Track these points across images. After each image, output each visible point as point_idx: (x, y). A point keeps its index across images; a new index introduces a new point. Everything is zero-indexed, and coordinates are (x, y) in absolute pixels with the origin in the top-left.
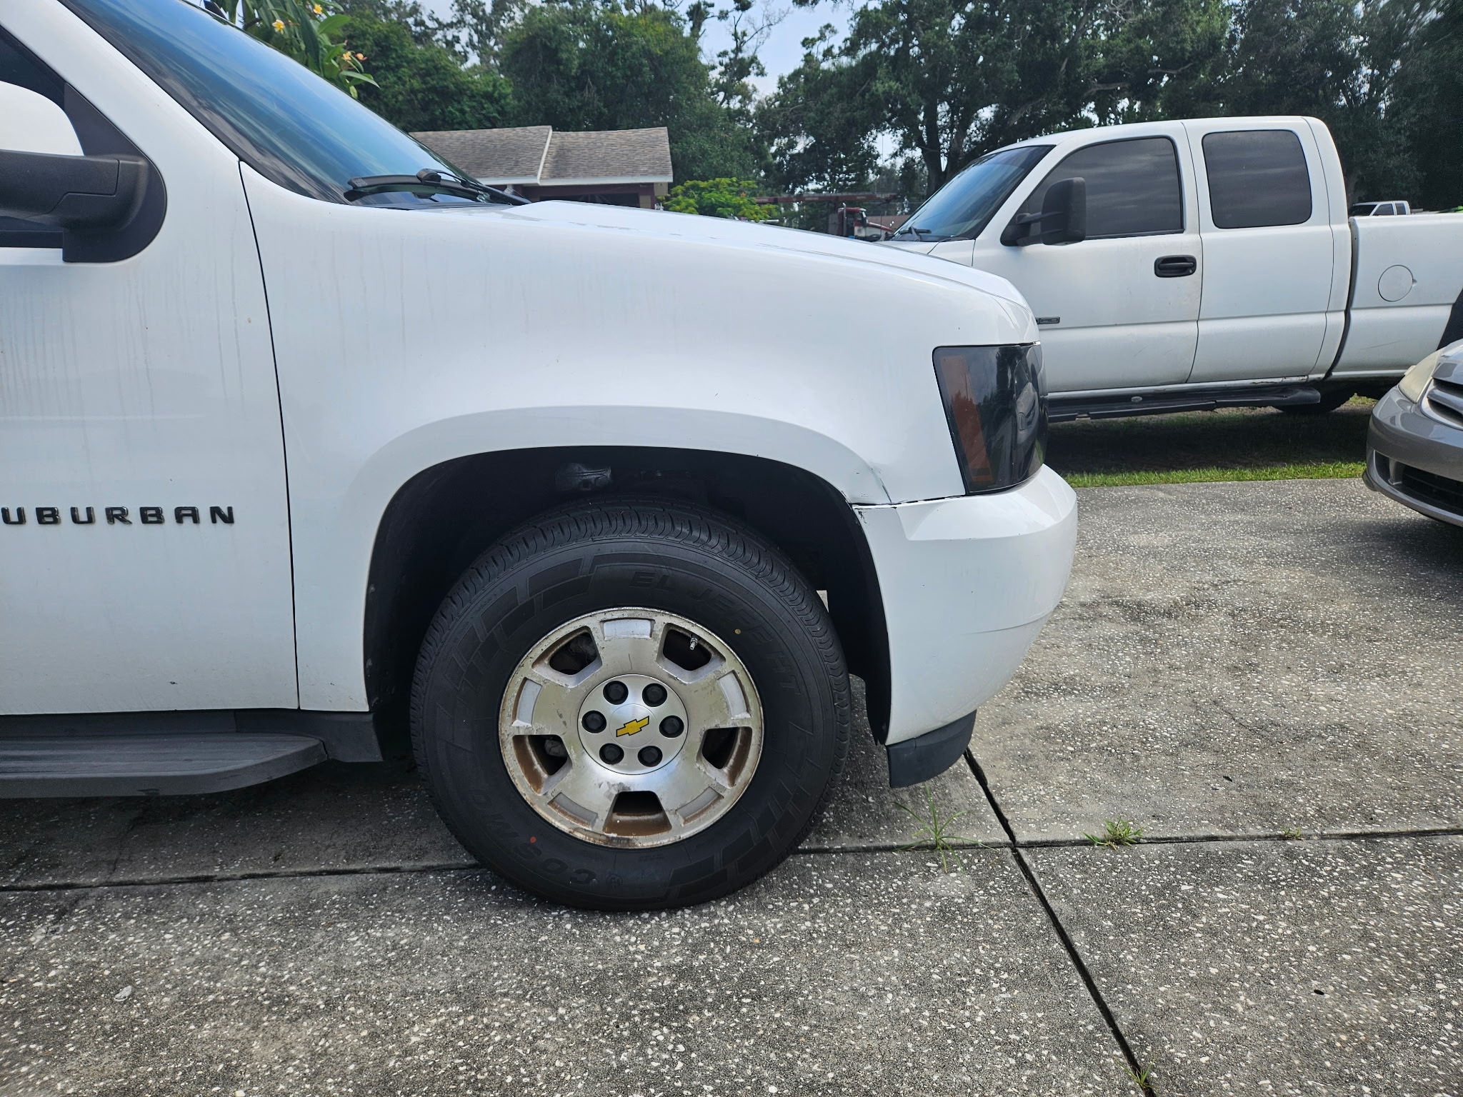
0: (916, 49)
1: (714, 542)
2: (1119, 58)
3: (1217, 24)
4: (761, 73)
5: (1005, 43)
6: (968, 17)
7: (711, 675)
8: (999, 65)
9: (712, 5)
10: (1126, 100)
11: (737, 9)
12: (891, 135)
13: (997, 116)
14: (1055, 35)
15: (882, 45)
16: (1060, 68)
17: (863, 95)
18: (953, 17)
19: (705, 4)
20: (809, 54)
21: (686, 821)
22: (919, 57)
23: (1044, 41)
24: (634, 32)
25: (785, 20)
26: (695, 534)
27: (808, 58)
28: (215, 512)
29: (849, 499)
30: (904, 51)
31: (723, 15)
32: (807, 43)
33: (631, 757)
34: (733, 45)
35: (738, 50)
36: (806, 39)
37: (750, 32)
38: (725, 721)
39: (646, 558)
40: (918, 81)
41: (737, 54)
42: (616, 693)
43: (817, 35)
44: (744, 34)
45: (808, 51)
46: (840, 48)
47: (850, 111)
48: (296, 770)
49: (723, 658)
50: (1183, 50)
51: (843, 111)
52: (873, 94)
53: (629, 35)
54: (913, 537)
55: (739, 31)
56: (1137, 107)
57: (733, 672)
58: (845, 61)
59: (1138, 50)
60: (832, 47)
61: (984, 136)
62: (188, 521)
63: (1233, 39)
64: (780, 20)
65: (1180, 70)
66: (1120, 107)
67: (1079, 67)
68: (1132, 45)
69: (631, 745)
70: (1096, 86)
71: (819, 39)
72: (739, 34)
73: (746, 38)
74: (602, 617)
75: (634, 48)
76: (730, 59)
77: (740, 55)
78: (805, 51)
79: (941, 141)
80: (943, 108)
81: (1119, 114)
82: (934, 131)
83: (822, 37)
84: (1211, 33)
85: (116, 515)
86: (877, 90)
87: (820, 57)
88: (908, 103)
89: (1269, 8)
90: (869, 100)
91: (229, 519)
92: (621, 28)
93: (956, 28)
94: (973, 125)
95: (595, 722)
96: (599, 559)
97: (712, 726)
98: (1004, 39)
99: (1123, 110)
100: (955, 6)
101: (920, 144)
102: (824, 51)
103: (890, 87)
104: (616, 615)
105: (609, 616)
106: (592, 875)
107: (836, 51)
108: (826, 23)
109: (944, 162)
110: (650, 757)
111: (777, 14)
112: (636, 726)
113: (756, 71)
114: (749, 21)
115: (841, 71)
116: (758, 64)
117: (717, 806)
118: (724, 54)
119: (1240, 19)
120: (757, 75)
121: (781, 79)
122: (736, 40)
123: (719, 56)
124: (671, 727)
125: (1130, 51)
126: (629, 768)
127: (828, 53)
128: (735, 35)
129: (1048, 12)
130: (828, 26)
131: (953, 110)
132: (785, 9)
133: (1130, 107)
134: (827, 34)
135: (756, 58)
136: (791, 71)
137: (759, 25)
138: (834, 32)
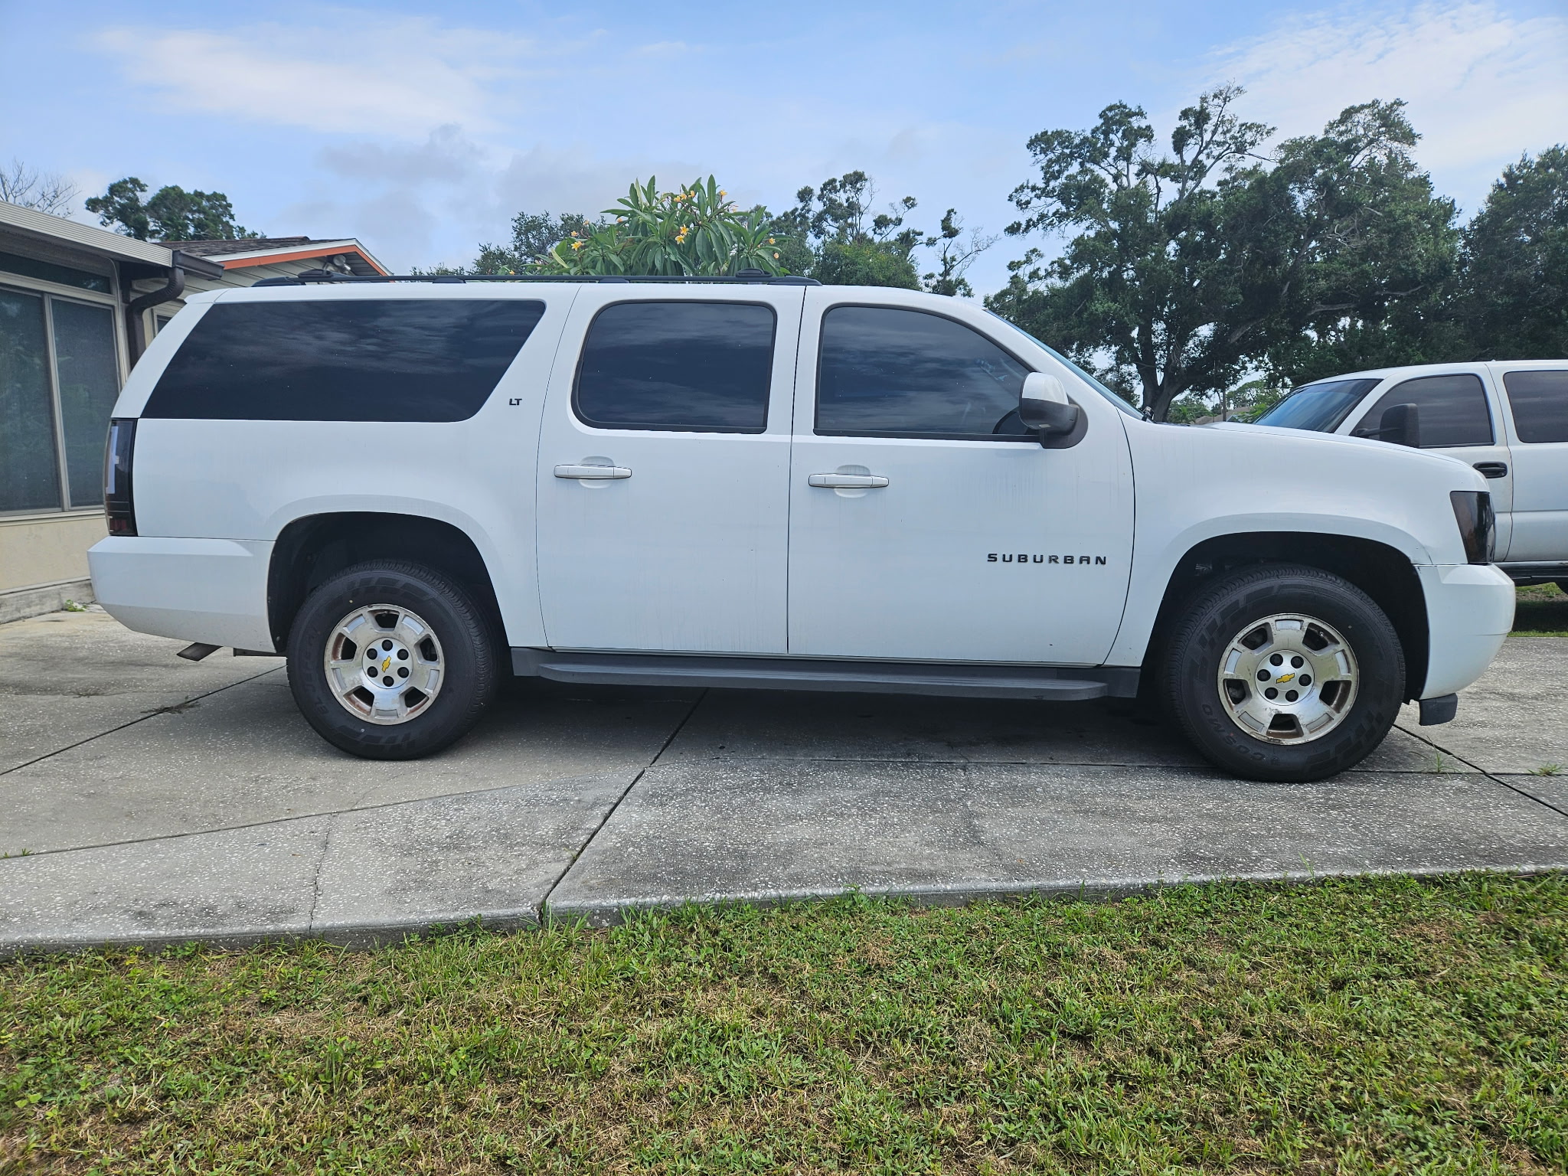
0: (1131, 272)
1: (1338, 581)
2: (1344, 281)
3: (1445, 247)
4: (968, 294)
5: (1226, 269)
6: (1180, 243)
7: (1332, 651)
8: (1222, 288)
9: (921, 234)
10: (1348, 319)
11: (945, 236)
12: (1105, 352)
13: (1216, 333)
14: (1276, 260)
15: (1093, 270)
16: (1282, 290)
17: (1079, 314)
18: (1167, 244)
19: (914, 232)
20: (1016, 276)
21: (1311, 732)
22: (1133, 280)
23: (1264, 266)
24: (858, 260)
25: (993, 246)
26: (1329, 577)
27: (1015, 280)
28: (1098, 559)
29: (1412, 562)
30: (1116, 275)
31: (931, 242)
32: (1013, 266)
33: (1282, 695)
34: (942, 269)
35: (946, 273)
36: (1012, 263)
37: (959, 258)
38: (1337, 676)
39: (1306, 587)
40: (1135, 304)
41: (945, 278)
42: (1277, 660)
43: (1024, 259)
44: (953, 259)
45: (1014, 273)
46: (1046, 270)
47: (1066, 329)
48: (1097, 696)
49: (1338, 643)
50: (1415, 271)
51: (1059, 330)
52: (1091, 313)
53: (854, 264)
54: (1444, 582)
55: (948, 256)
56: (1360, 324)
57: (1343, 651)
58: (1057, 282)
59: (1364, 274)
60: (1038, 269)
61: (1202, 352)
62: (1085, 563)
63: (1463, 263)
64: (988, 246)
65: (1410, 292)
66: (1340, 325)
67: (1302, 289)
68: (1356, 269)
69: (1282, 690)
70: (1320, 307)
71: (1025, 262)
72: (948, 259)
73: (954, 263)
74: (1276, 618)
75: (859, 274)
76: (938, 282)
77: (948, 278)
78: (1013, 274)
79: (1157, 357)
80: (1159, 327)
81: (1341, 332)
82: (1149, 348)
83: (1028, 261)
84: (1440, 259)
85: (1053, 559)
86: (1096, 310)
87: (1026, 279)
88: (1125, 322)
89: (1500, 233)
90: (1087, 318)
91: (1103, 563)
92: (846, 257)
93: (1172, 254)
94: (1191, 342)
95: (1264, 675)
96: (1282, 587)
97: (1330, 679)
98: (1225, 266)
99: (1344, 327)
100: (1169, 233)
101: (1135, 359)
102: (1031, 273)
103: (1109, 307)
104: (1284, 617)
105: (1280, 618)
106: (1263, 756)
107: (1042, 273)
108: (1032, 249)
109: (1160, 377)
110: (1292, 696)
111: (985, 241)
112: (1288, 678)
113: (963, 291)
114: (957, 246)
115: (1055, 292)
116: (965, 285)
117: (1330, 724)
118: (931, 276)
119: (1468, 243)
120: (964, 295)
121: (986, 299)
122: (945, 265)
123: (925, 278)
124: (1305, 680)
125: (1355, 274)
126: (1281, 701)
127: (1034, 275)
128: (944, 260)
129: (1270, 242)
130: (1034, 251)
131: (1169, 329)
132: (993, 236)
133: (1353, 325)
134: (1033, 257)
135: (963, 280)
136: (998, 291)
137: (967, 251)
138: (1040, 256)
